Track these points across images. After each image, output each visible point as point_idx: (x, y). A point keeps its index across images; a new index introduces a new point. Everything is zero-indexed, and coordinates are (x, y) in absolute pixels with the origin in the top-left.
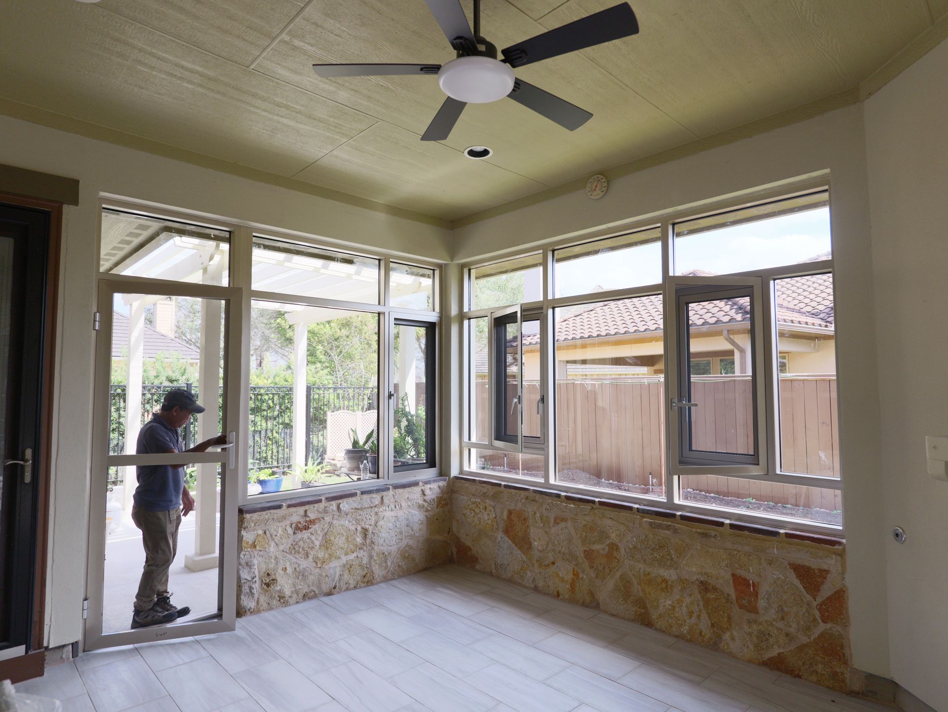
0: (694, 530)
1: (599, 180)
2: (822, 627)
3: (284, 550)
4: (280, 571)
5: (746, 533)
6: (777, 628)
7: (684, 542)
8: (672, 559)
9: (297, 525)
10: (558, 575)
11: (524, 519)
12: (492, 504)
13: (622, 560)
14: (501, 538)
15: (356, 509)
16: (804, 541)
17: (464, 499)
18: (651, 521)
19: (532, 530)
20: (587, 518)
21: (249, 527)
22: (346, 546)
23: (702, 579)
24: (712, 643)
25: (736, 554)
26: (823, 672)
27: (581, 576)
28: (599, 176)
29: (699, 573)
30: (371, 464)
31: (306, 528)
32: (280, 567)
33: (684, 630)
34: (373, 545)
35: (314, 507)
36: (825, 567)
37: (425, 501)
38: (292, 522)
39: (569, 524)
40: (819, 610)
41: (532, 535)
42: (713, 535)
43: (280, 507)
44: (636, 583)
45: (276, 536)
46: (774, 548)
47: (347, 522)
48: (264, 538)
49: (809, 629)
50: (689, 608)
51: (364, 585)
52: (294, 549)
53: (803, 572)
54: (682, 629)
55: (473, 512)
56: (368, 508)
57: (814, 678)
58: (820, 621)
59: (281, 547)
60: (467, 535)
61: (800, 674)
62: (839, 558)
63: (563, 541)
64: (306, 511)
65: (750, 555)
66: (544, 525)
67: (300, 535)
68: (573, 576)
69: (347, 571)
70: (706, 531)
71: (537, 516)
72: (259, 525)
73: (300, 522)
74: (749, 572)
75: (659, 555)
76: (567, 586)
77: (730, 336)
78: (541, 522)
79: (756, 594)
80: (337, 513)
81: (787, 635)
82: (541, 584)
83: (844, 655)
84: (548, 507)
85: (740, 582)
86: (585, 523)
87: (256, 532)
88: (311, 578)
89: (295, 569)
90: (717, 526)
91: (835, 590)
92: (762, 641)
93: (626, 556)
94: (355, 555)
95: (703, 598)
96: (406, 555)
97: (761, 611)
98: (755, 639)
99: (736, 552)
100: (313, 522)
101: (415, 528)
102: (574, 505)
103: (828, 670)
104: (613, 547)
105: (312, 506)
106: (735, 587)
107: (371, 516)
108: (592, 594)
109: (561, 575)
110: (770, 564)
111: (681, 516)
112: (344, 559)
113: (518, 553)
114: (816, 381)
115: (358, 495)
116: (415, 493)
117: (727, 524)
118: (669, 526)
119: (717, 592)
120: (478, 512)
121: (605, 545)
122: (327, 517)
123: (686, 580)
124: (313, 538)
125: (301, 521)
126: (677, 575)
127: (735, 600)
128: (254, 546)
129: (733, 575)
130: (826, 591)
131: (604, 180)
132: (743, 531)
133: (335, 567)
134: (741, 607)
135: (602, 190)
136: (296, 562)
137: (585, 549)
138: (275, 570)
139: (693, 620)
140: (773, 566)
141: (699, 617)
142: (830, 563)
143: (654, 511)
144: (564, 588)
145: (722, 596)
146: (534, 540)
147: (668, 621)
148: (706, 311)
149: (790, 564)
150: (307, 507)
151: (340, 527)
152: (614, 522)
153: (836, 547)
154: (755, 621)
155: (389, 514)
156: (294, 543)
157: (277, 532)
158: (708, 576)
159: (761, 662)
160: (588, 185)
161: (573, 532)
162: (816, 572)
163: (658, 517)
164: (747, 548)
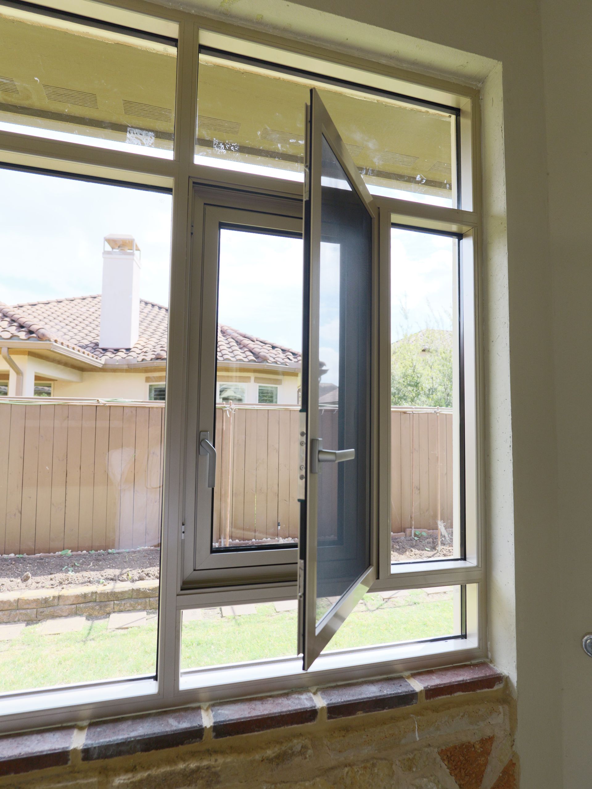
0: (258, 757)
5: (360, 715)
16: (453, 695)
18: (135, 778)
25: (347, 773)
36: (488, 733)
42: (298, 748)
53: (459, 757)
62: (502, 708)
65: (374, 765)
77: (10, 355)
90: (302, 722)
91: (503, 768)
99: (346, 769)
110: (410, 769)
111: (214, 725)
117: (322, 709)
130: (492, 774)
132: (354, 714)
140: (414, 769)
142: (497, 723)
149: (441, 752)
153: (496, 688)
162: (478, 747)
163: (153, 751)
164: (366, 751)
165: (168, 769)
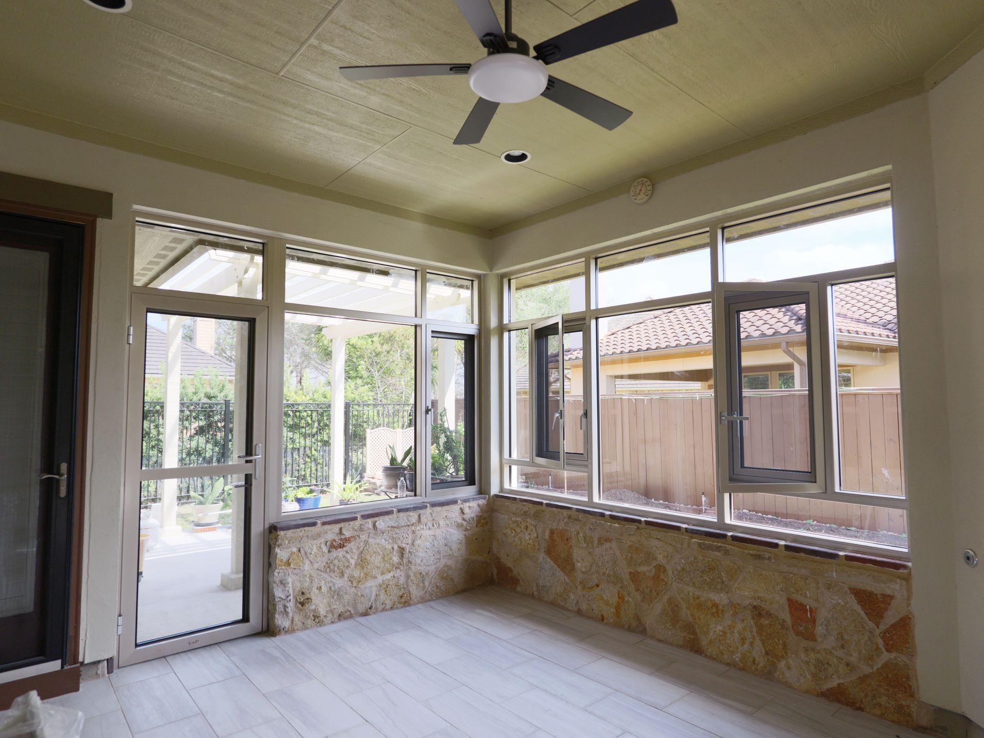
0: (746, 551)
1: (643, 184)
2: (886, 656)
3: (319, 569)
4: (315, 590)
5: (802, 555)
6: (836, 656)
7: (735, 564)
8: (723, 582)
9: (332, 543)
10: (602, 599)
11: (567, 539)
12: (534, 523)
13: (670, 583)
14: (543, 559)
15: (392, 527)
16: (865, 564)
17: (505, 518)
18: (700, 541)
19: (575, 551)
20: (633, 539)
21: (283, 544)
22: (382, 565)
23: (755, 604)
24: (766, 672)
25: (792, 577)
26: (887, 705)
27: (626, 599)
28: (644, 179)
29: (751, 597)
30: (409, 481)
31: (341, 546)
32: (315, 586)
33: (736, 657)
34: (410, 564)
35: (349, 525)
36: (889, 592)
37: (464, 519)
38: (327, 540)
39: (614, 544)
40: (883, 638)
41: (575, 556)
42: (767, 556)
43: (314, 524)
44: (685, 607)
45: (311, 554)
46: (832, 571)
47: (383, 540)
48: (298, 555)
49: (871, 658)
50: (741, 635)
51: (401, 605)
52: (329, 567)
53: (865, 597)
54: (734, 657)
55: (514, 532)
56: (405, 526)
57: (878, 711)
58: (884, 650)
59: (316, 566)
60: (508, 555)
61: (863, 706)
62: (904, 582)
63: (608, 562)
64: (341, 529)
65: (807, 579)
66: (587, 546)
67: (335, 553)
68: (618, 599)
69: (383, 591)
70: (759, 553)
71: (580, 537)
72: (293, 542)
73: (334, 540)
74: (806, 596)
75: (710, 578)
76: (612, 610)
77: (789, 348)
78: (585, 542)
79: (814, 621)
80: (372, 531)
81: (848, 664)
82: (584, 607)
83: (910, 687)
84: (592, 527)
85: (796, 608)
86: (630, 543)
87: (290, 549)
88: (346, 597)
89: (330, 588)
90: (772, 548)
91: (900, 617)
92: (820, 671)
93: (674, 579)
94: (391, 574)
95: (756, 624)
96: (445, 575)
97: (819, 639)
98: (813, 668)
99: (791, 575)
100: (348, 540)
101: (453, 548)
102: (618, 524)
103: (892, 703)
104: (660, 569)
105: (347, 523)
106: (791, 613)
107: (408, 534)
108: (638, 618)
109: (605, 598)
110: (829, 589)
111: (732, 536)
112: (380, 579)
113: (560, 574)
114: (882, 395)
115: (395, 513)
116: (453, 512)
117: (782, 545)
118: (720, 547)
119: (772, 618)
120: (519, 531)
121: (652, 567)
122: (363, 535)
123: (738, 604)
124: (348, 556)
125: (336, 539)
126: (728, 599)
127: (791, 626)
128: (288, 564)
129: (789, 600)
130: (891, 618)
131: (649, 184)
132: (799, 553)
133: (371, 587)
134: (798, 633)
135: (647, 194)
136: (331, 581)
137: (631, 571)
138: (310, 588)
139: (746, 647)
140: (831, 590)
141: (752, 644)
142: (895, 588)
143: (704, 531)
144: (609, 612)
145: (777, 622)
146: (577, 561)
147: (719, 648)
148: (763, 322)
149: (850, 589)
150: (342, 525)
151: (376, 546)
152: (661, 543)
153: (901, 571)
154: (813, 650)
155: (426, 533)
156: (329, 562)
157: (312, 550)
158: (761, 601)
159: (819, 693)
160: (632, 189)
161: (618, 553)
162: (879, 597)
163: (708, 537)
164: (803, 572)
165: (711, 543)
